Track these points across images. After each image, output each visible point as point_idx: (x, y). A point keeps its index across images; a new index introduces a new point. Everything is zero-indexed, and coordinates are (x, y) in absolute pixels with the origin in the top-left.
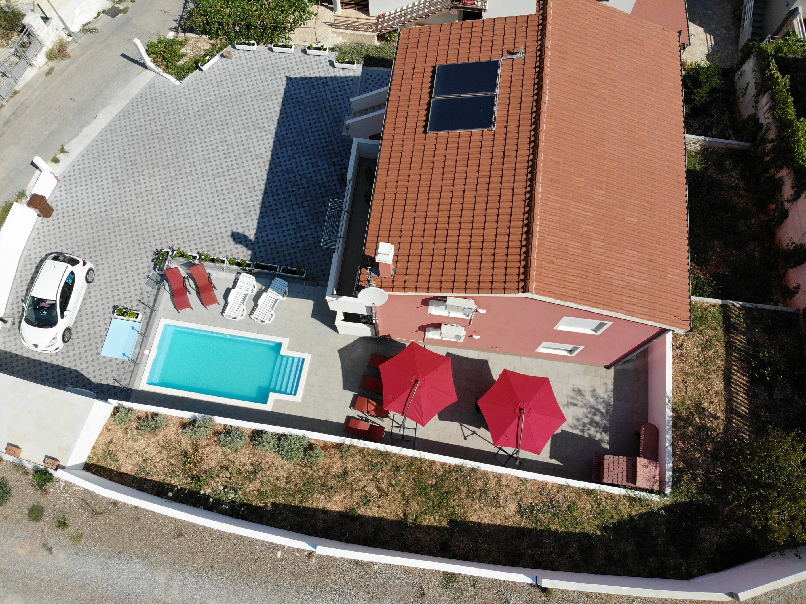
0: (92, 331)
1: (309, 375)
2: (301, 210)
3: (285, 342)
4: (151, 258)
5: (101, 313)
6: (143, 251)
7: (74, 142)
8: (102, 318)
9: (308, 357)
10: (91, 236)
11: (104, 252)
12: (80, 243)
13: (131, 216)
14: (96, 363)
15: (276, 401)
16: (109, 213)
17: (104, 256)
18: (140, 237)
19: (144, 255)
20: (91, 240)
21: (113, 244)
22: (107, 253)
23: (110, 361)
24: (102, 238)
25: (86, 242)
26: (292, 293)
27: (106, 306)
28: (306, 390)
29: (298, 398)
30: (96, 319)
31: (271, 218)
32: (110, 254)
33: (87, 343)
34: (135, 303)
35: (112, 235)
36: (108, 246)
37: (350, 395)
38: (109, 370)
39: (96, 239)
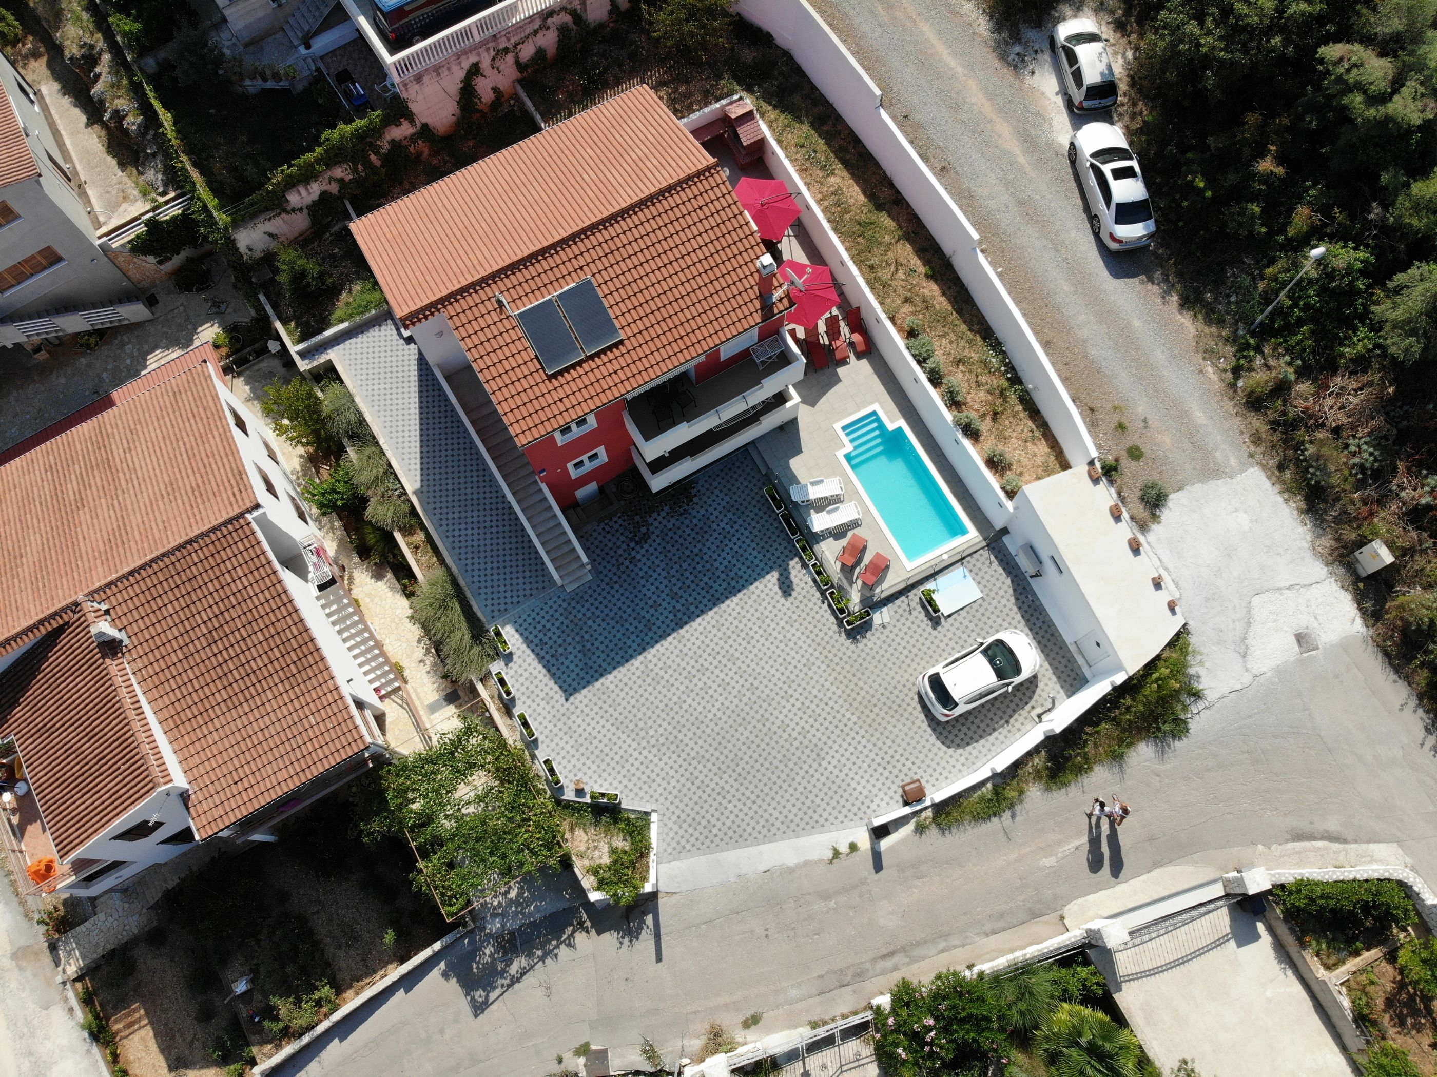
0: (972, 626)
1: (850, 414)
3: (840, 454)
4: (865, 641)
5: (950, 635)
6: (863, 655)
7: (814, 856)
8: (953, 629)
9: (838, 426)
10: (893, 721)
11: (896, 692)
12: (909, 724)
13: (841, 702)
14: (992, 594)
15: (892, 422)
16: (856, 728)
17: (900, 687)
18: (853, 670)
19: (867, 650)
20: (897, 716)
21: (881, 690)
22: (895, 688)
23: (979, 583)
24: (885, 708)
25: (903, 720)
27: (940, 636)
28: (865, 407)
29: (876, 407)
30: (959, 633)
31: (735, 570)
32: (893, 682)
33: (984, 619)
34: (915, 613)
35: (874, 701)
36: (887, 694)
37: (841, 371)
39: (891, 712)
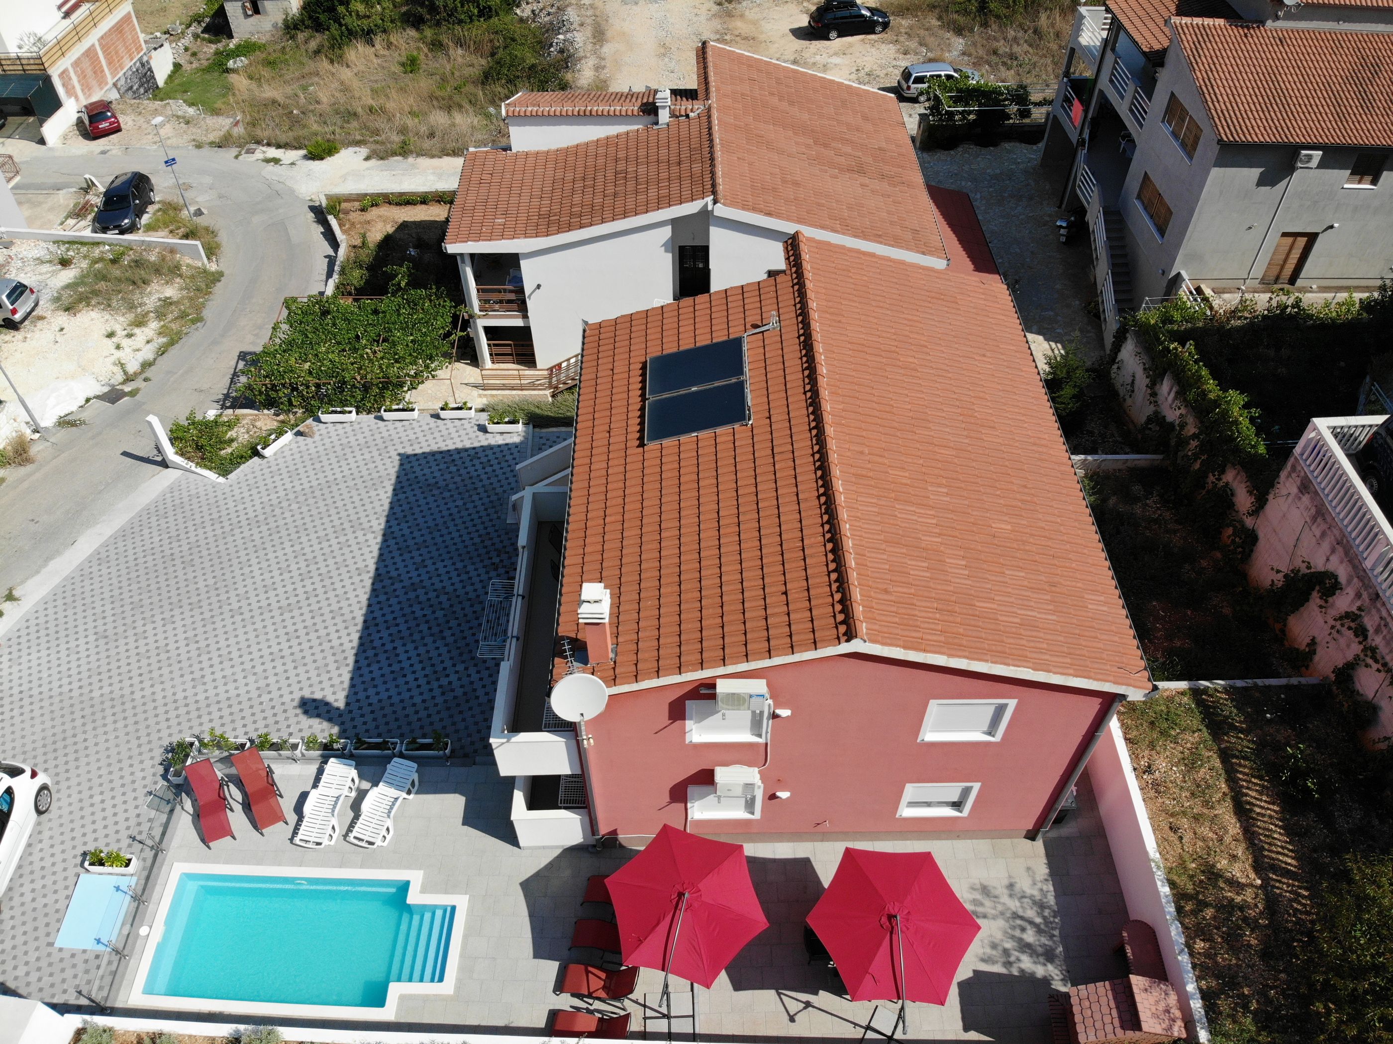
0: (40, 902)
1: (466, 937)
2: (439, 643)
3: (415, 877)
4: (158, 759)
5: (59, 868)
6: (146, 748)
7: (31, 583)
8: (60, 876)
9: (461, 902)
10: (49, 733)
11: (71, 757)
12: (29, 747)
13: (127, 691)
14: (43, 963)
15: (403, 998)
16: (86, 690)
17: (72, 765)
18: (141, 726)
19: (146, 756)
20: (49, 740)
21: (90, 743)
22: (77, 759)
23: (73, 956)
24: (69, 733)
25: (39, 744)
26: (426, 786)
27: (69, 855)
28: (462, 969)
29: (447, 987)
30: (49, 881)
31: (384, 663)
32: (84, 761)
33: (29, 927)
34: (126, 842)
35: (89, 727)
36: (80, 746)
37: (551, 968)
38: (69, 973)
39: (59, 737)
